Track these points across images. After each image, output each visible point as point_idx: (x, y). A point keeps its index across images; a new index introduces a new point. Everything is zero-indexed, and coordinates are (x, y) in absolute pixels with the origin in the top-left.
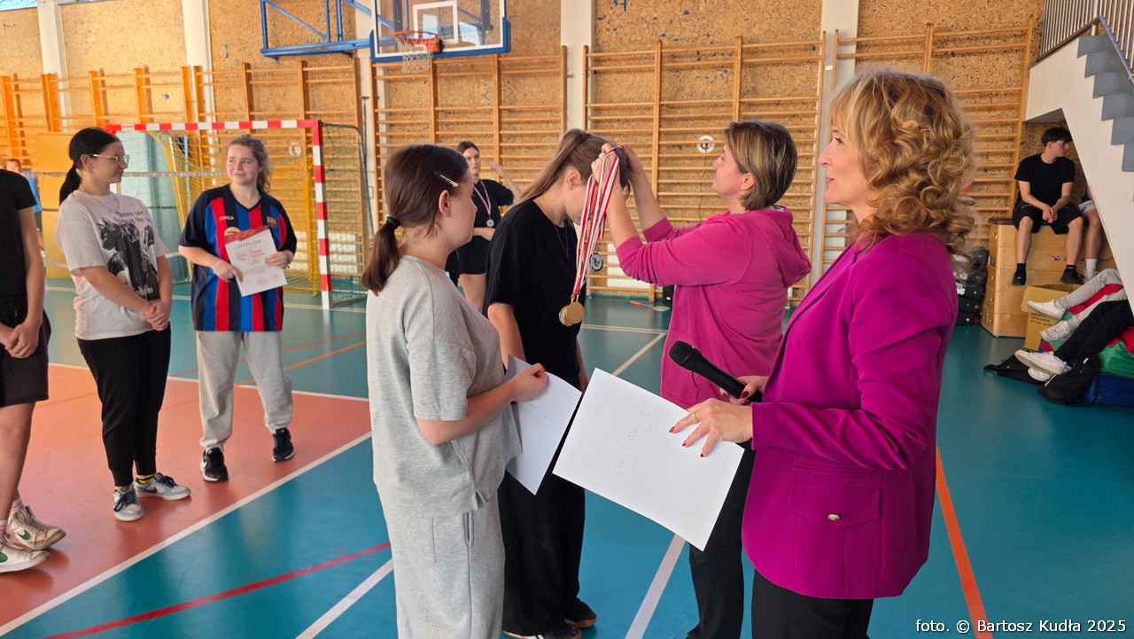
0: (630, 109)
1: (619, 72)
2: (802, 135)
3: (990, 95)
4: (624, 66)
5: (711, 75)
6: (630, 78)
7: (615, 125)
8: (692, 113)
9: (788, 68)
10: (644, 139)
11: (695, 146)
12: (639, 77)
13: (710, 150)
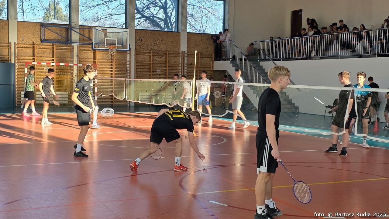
0: (143, 63)
1: (140, 55)
2: (177, 71)
3: (207, 65)
4: (142, 54)
5: (160, 57)
6: (143, 56)
7: (139, 66)
8: (156, 65)
9: (174, 57)
10: (146, 70)
11: (157, 72)
12: (145, 56)
13: (160, 73)
